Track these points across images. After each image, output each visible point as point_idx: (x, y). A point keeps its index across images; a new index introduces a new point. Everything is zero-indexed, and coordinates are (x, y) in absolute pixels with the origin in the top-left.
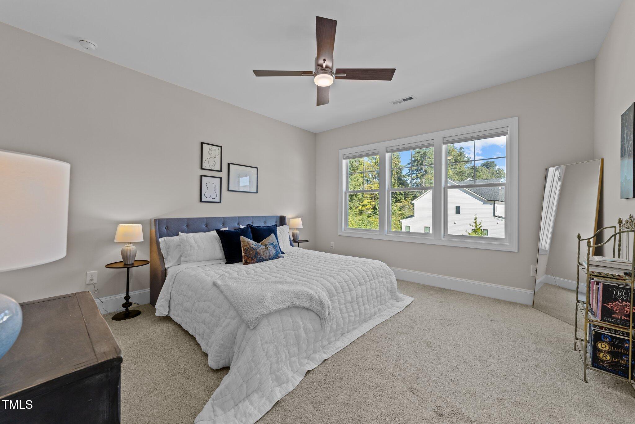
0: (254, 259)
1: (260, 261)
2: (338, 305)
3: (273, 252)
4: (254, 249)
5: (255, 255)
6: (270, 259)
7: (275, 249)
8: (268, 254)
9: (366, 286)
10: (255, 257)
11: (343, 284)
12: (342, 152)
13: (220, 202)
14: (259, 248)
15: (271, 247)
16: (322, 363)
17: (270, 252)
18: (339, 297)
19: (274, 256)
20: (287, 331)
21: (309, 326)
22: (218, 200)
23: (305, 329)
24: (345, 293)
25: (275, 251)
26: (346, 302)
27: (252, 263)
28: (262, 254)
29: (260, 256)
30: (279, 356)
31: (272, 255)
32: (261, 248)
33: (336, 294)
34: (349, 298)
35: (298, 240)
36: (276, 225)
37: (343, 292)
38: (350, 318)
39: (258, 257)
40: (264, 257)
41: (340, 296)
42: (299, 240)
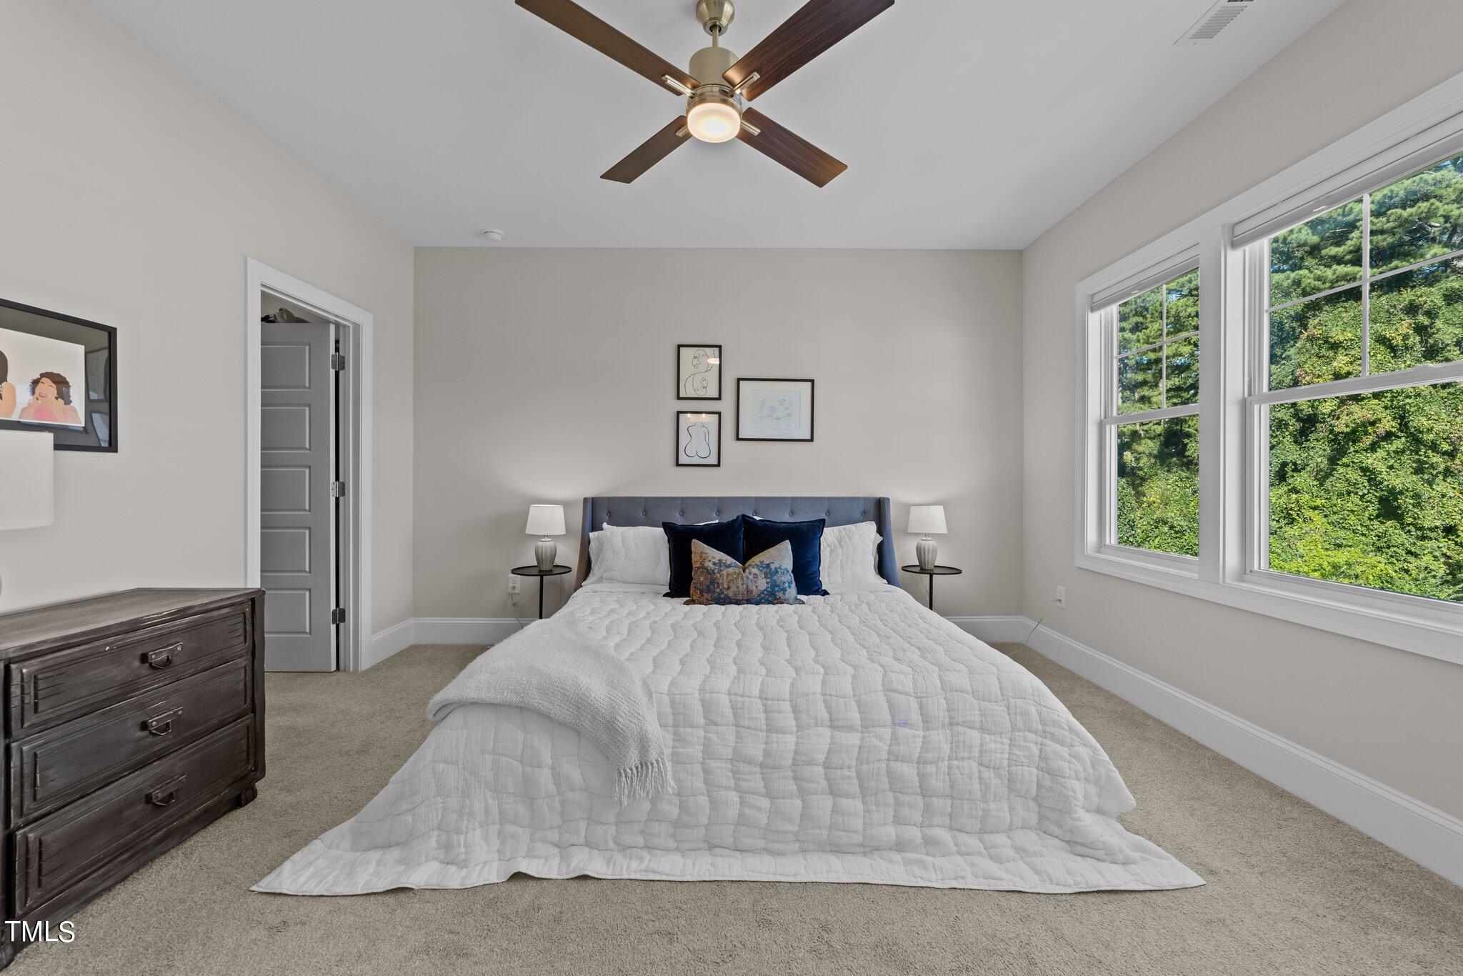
0: (706, 595)
1: (723, 601)
2: (700, 755)
3: (762, 584)
4: (708, 572)
5: (708, 587)
6: (749, 602)
7: (768, 580)
8: (742, 588)
9: (863, 738)
10: (709, 591)
11: (743, 703)
12: (1085, 289)
13: (718, 465)
14: (721, 571)
15: (758, 572)
16: (571, 879)
17: (750, 584)
18: (712, 736)
19: (762, 596)
20: (504, 759)
21: (574, 773)
22: (714, 461)
23: (556, 775)
24: (743, 730)
25: (767, 583)
26: (738, 757)
27: (700, 603)
28: (726, 587)
29: (721, 590)
30: (468, 802)
31: (755, 592)
32: (727, 572)
33: (701, 721)
34: (755, 749)
35: (932, 567)
36: (823, 521)
37: (737, 726)
38: (747, 811)
39: (714, 592)
40: (731, 595)
41: (717, 733)
42: (935, 566)
